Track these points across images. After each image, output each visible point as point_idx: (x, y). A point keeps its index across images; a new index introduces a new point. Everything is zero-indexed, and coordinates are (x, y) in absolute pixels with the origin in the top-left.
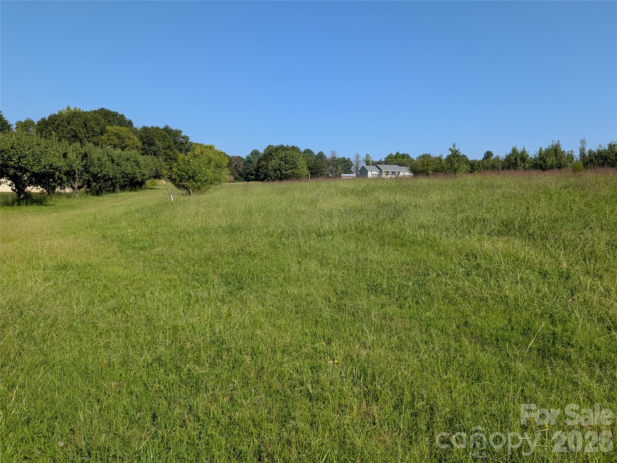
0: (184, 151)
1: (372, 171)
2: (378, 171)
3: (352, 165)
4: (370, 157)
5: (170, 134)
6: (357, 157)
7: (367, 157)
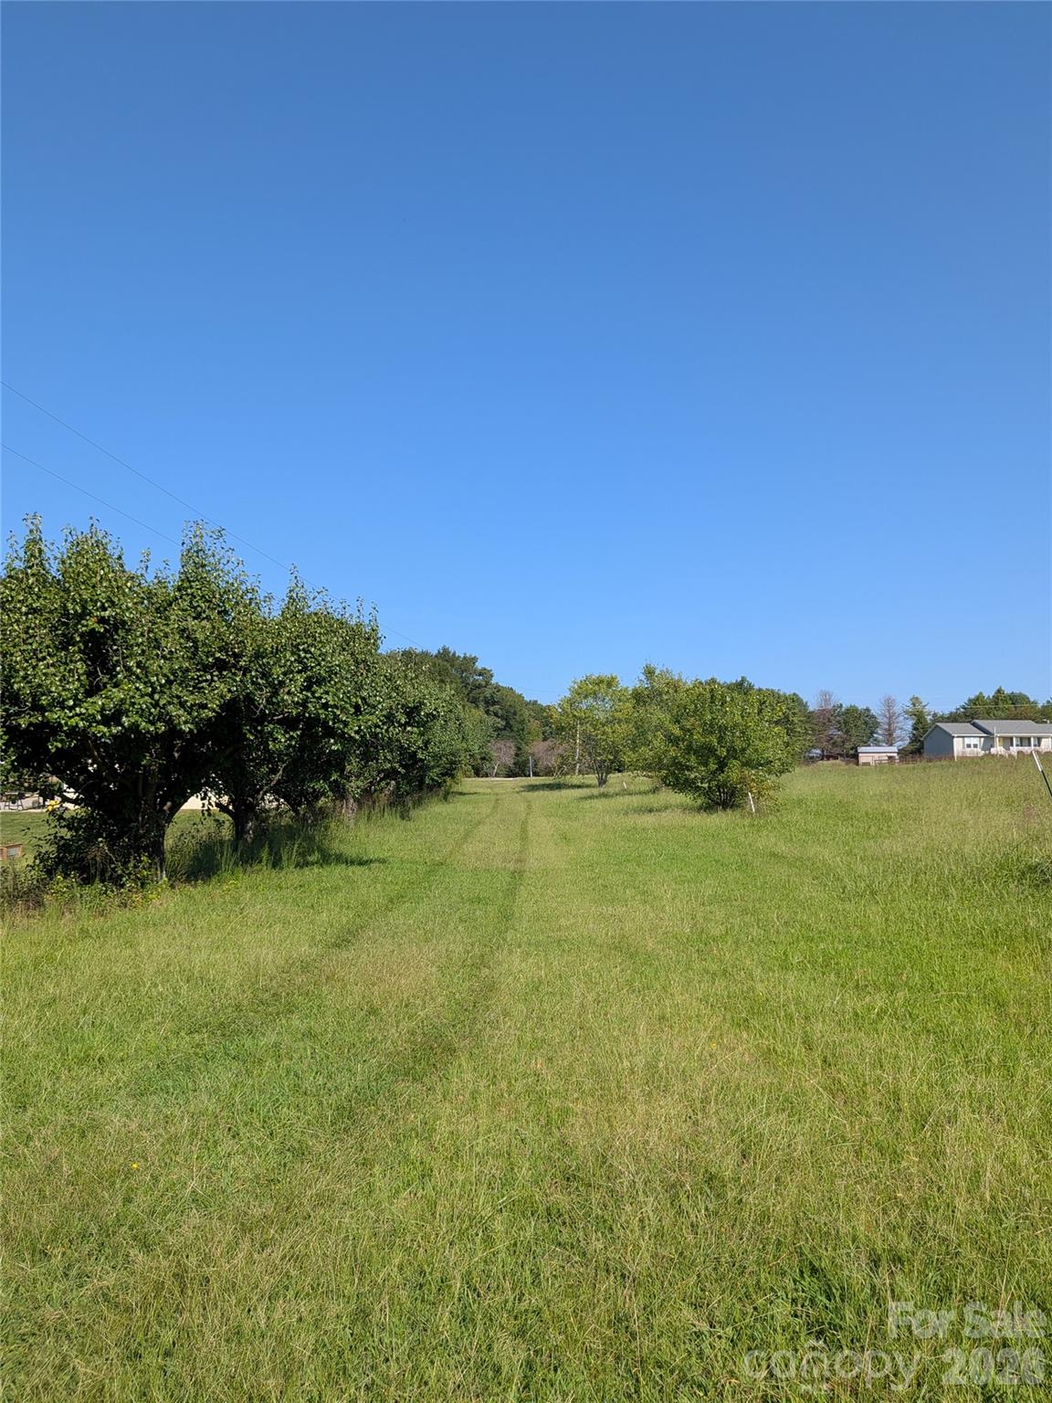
0: (482, 705)
1: (963, 737)
2: (981, 737)
3: (877, 724)
4: (921, 703)
5: (452, 666)
6: (889, 703)
7: (914, 705)
